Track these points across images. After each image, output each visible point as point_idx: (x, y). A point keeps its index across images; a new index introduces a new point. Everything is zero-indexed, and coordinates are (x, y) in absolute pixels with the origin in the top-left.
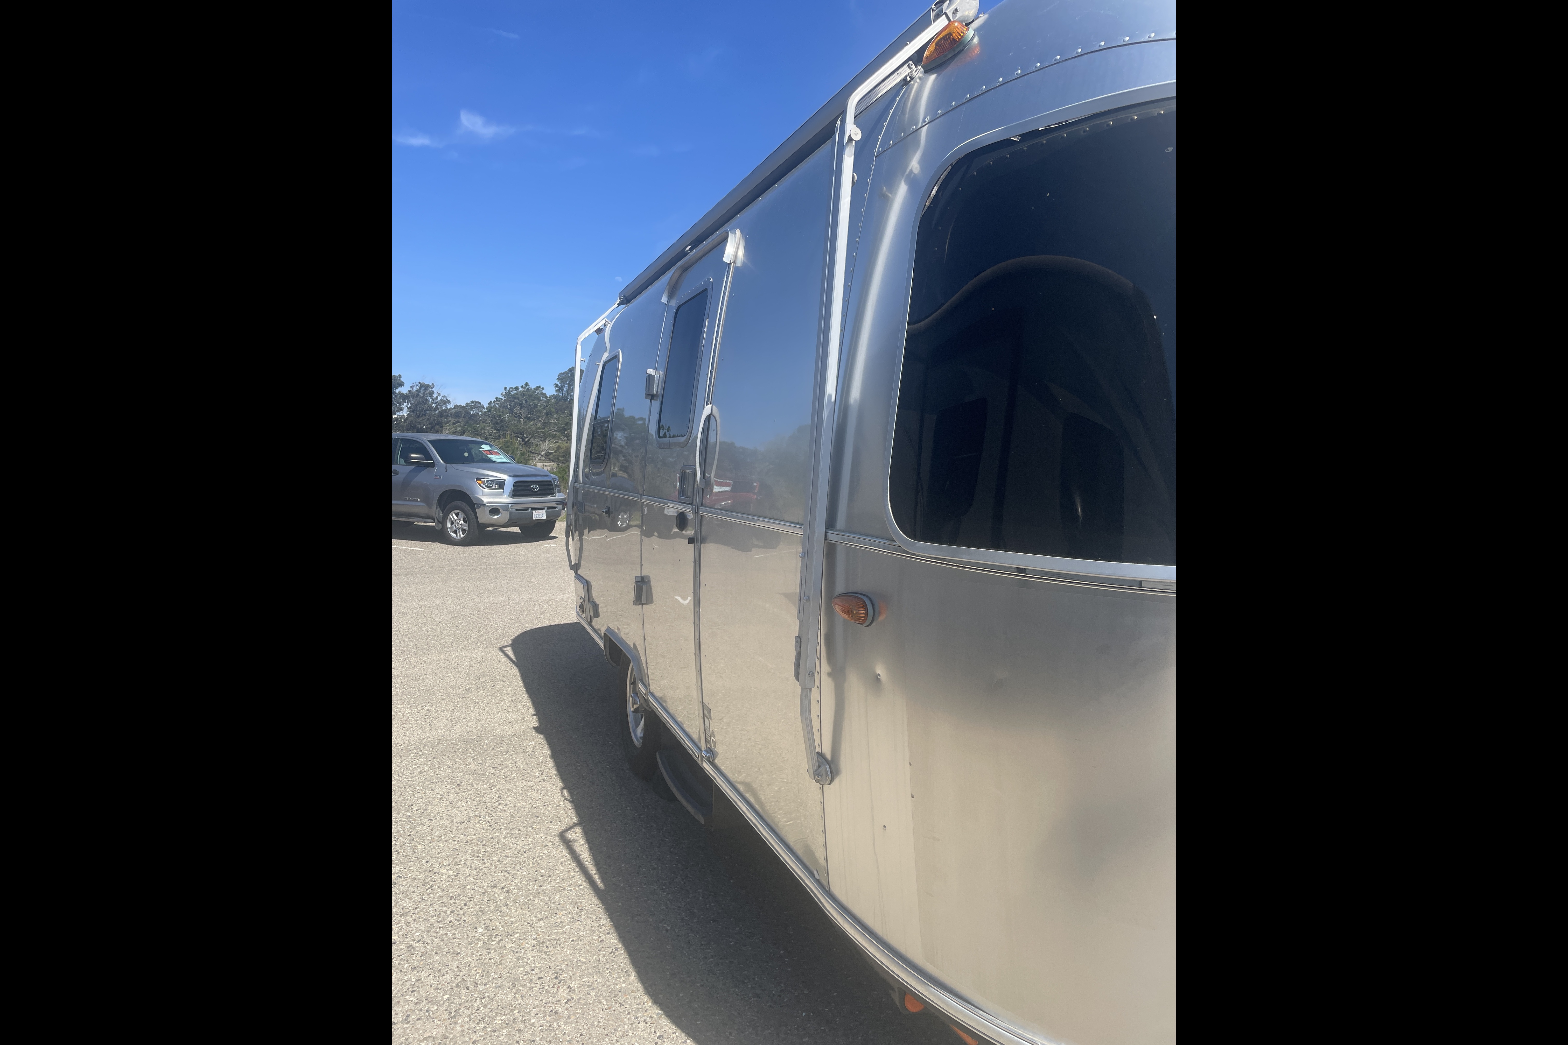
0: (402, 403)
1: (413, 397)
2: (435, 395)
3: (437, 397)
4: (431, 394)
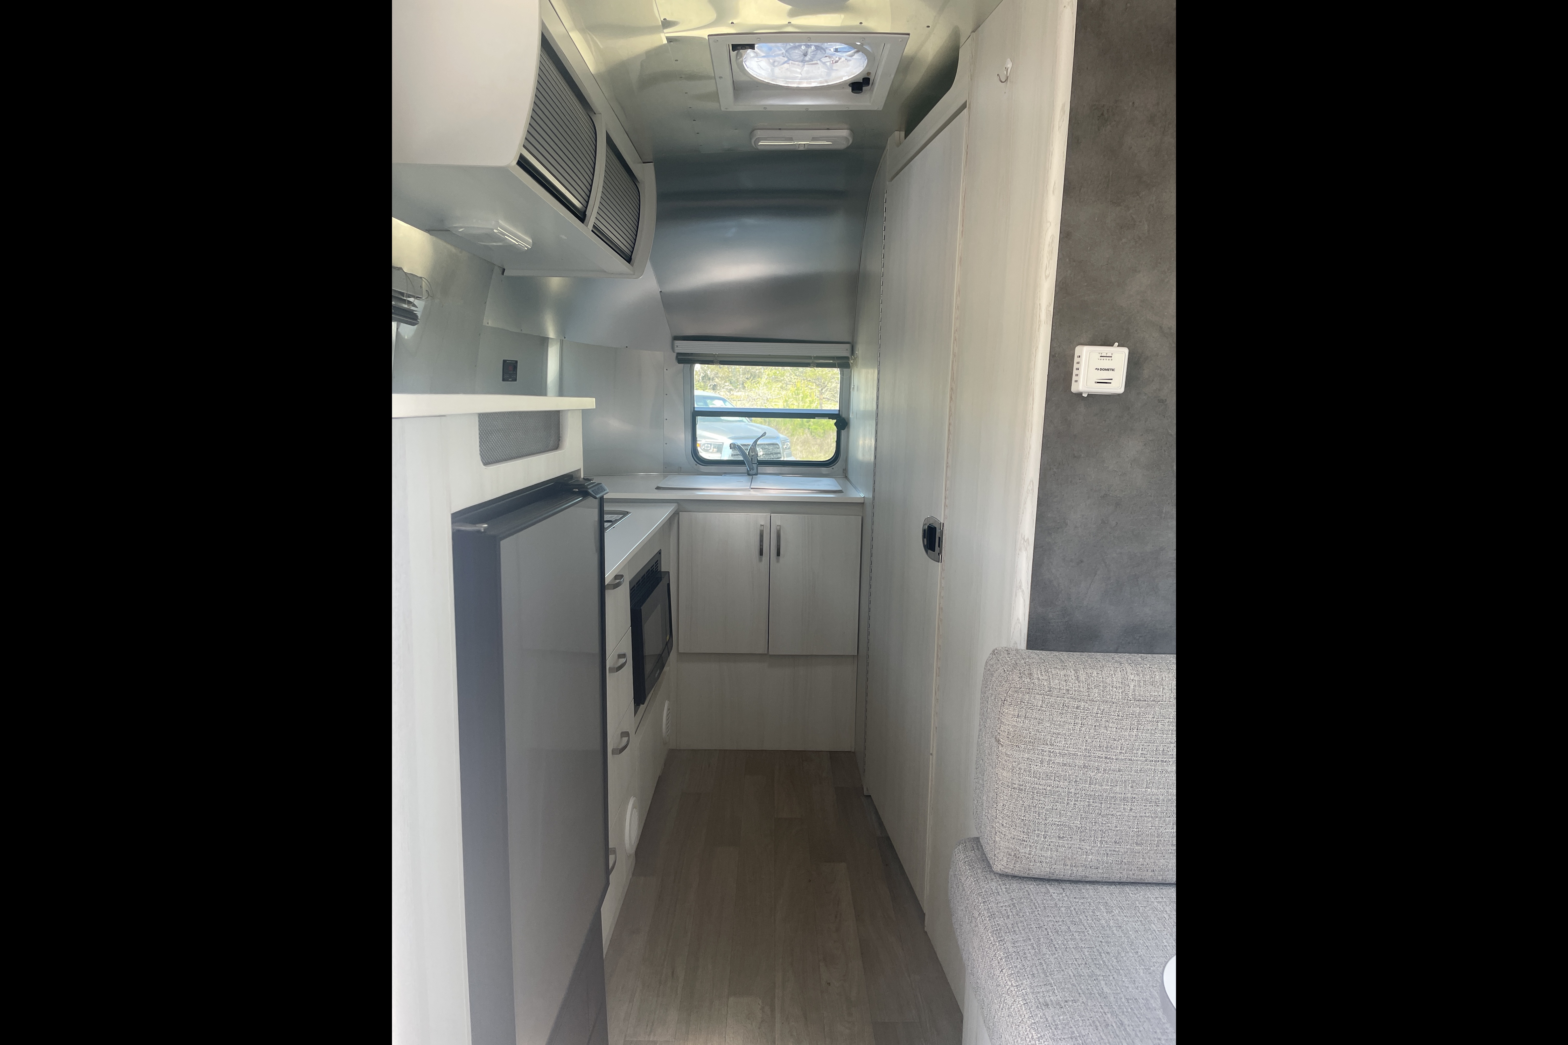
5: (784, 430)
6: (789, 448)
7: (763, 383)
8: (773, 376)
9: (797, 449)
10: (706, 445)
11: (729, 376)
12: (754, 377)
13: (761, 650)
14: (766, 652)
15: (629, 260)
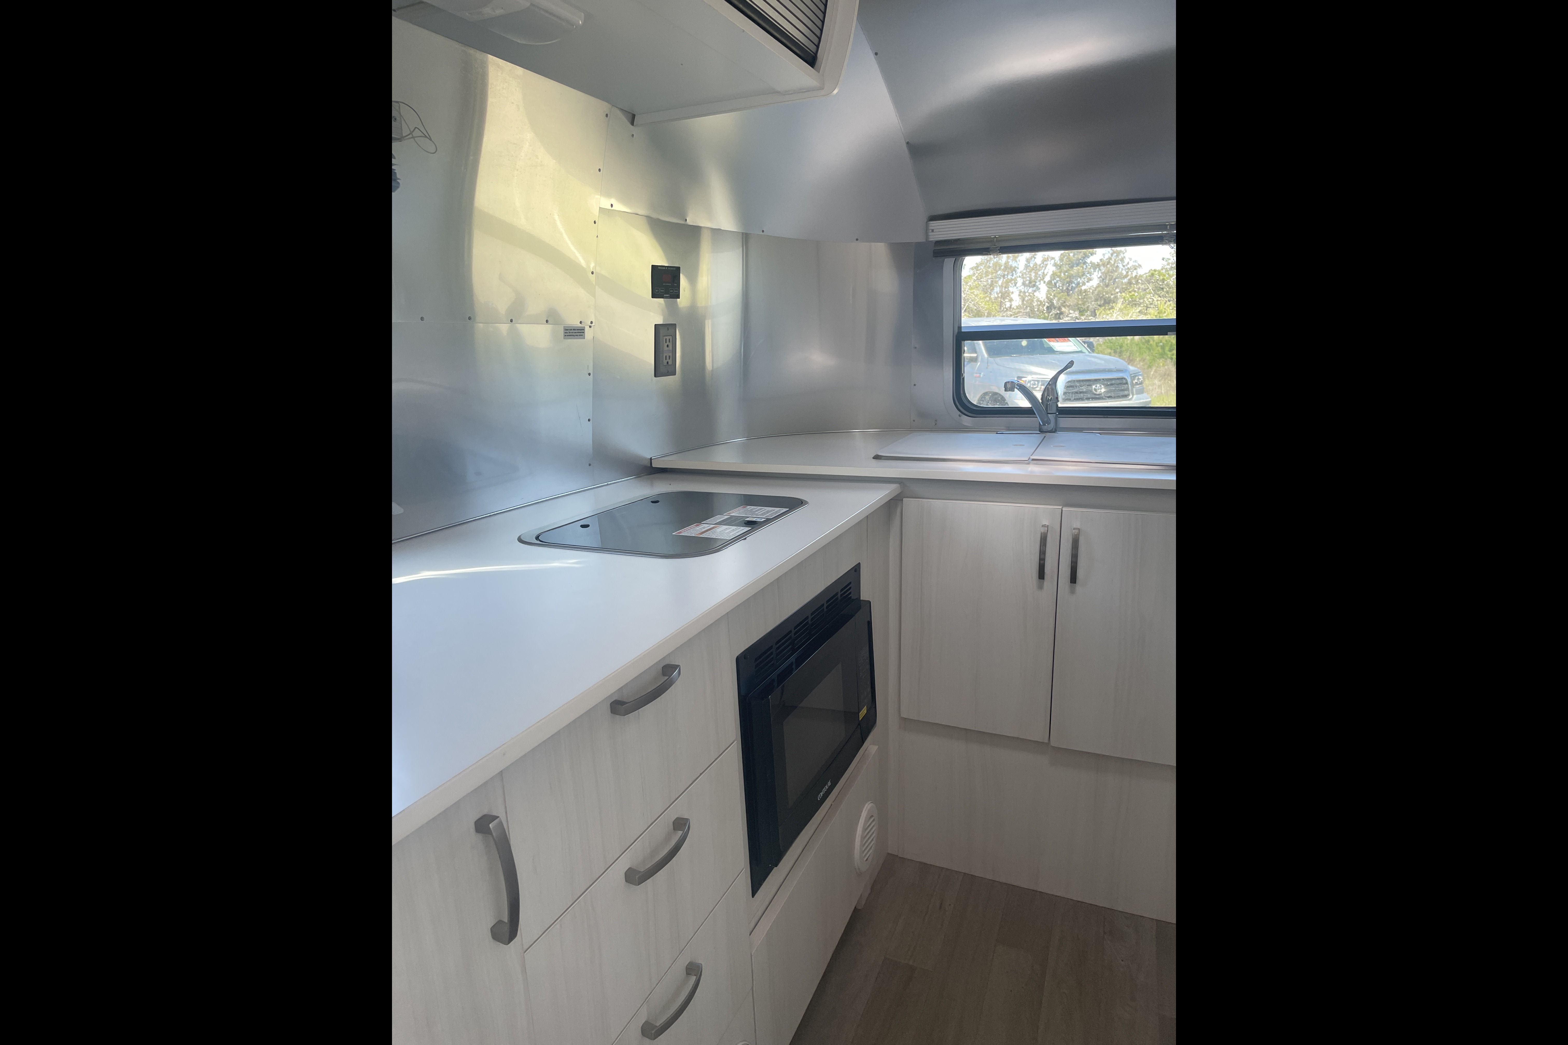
0: (1092, 273)
1: (1104, 265)
2: (1126, 261)
3: (1128, 263)
4: (1122, 260)
5: (1140, 361)
6: (1141, 383)
7: (1118, 309)
8: (1130, 299)
9: (1154, 384)
10: (1032, 382)
11: (1079, 304)
12: (1109, 303)
13: (1037, 733)
14: (1046, 741)
15: (811, 59)
